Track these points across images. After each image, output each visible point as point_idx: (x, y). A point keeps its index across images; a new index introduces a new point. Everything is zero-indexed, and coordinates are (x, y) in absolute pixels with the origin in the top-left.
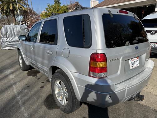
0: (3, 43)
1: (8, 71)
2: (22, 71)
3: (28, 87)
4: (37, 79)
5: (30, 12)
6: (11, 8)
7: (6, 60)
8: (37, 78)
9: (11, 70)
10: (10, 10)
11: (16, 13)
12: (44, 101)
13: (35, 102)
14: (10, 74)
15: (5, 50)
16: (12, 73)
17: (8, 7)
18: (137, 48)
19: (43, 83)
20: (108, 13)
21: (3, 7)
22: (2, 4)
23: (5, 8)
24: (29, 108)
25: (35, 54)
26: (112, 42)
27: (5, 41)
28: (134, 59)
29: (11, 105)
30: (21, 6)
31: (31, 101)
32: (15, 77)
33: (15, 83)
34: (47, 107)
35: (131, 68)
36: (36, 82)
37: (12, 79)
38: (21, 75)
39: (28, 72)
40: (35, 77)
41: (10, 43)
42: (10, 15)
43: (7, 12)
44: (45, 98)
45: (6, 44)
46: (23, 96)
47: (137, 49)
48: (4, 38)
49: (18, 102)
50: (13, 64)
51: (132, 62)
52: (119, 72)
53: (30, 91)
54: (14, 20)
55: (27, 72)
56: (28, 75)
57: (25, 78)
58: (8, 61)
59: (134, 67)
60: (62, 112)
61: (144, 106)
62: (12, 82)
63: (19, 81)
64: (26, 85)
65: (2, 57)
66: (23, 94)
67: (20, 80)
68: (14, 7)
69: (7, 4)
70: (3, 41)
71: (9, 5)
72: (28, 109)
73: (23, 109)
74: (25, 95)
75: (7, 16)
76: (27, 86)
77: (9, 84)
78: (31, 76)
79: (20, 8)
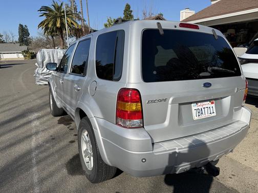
0: (37, 75)
1: (34, 116)
2: (52, 116)
3: (53, 139)
4: (68, 129)
5: (85, 30)
6: (58, 25)
7: (36, 99)
8: (71, 128)
9: (38, 114)
10: (57, 28)
11: (64, 32)
12: (67, 161)
13: (54, 162)
14: (34, 120)
15: (40, 85)
16: (38, 118)
17: (55, 24)
18: (207, 85)
19: (76, 135)
20: (156, 27)
21: (48, 24)
22: (46, 20)
23: (50, 26)
24: (44, 169)
25: (64, 91)
26: (155, 72)
27: (40, 72)
28: (204, 103)
29: (20, 163)
30: (73, 22)
31: (49, 161)
32: (41, 124)
33: (37, 133)
34: (68, 171)
35: (195, 118)
36: (66, 133)
37: (36, 126)
38: (48, 123)
39: (61, 118)
40: (68, 126)
41: (47, 75)
42: (57, 35)
43: (53, 31)
44: (71, 157)
45: (41, 77)
46: (42, 152)
47: (209, 87)
48: (39, 67)
49: (31, 160)
50: (43, 106)
51: (200, 108)
52: (167, 123)
53: (53, 146)
54: (62, 43)
55: (59, 118)
56: (59, 123)
57: (53, 127)
58: (39, 102)
59: (203, 116)
60: (88, 181)
61: (229, 189)
62: (34, 131)
63: (43, 131)
64: (51, 136)
65: (32, 95)
66: (43, 149)
67: (45, 129)
68: (62, 24)
69: (53, 20)
70: (38, 73)
71: (56, 20)
72: (40, 171)
73: (34, 169)
74: (45, 151)
75: (52, 37)
76: (51, 138)
77: (29, 133)
78: (63, 125)
79: (71, 25)
